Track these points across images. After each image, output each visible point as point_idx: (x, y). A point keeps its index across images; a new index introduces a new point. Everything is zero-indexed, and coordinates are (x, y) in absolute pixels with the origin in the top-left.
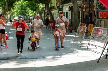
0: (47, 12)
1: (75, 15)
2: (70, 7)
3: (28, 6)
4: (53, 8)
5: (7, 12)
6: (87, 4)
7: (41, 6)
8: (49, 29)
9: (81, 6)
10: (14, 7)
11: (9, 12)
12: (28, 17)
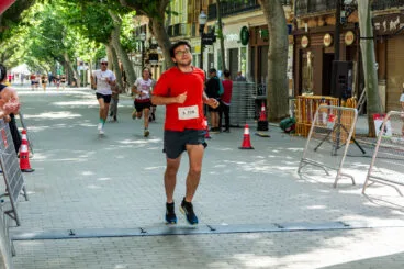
6: (317, 19)
9: (293, 28)
12: (72, 65)
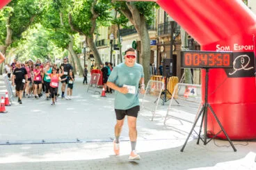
0: (91, 51)
1: (143, 58)
2: (134, 42)
3: (51, 38)
4: (102, 43)
5: (10, 49)
6: (168, 37)
7: (79, 39)
8: (94, 85)
10: (23, 39)
11: (13, 49)
12: (52, 60)
